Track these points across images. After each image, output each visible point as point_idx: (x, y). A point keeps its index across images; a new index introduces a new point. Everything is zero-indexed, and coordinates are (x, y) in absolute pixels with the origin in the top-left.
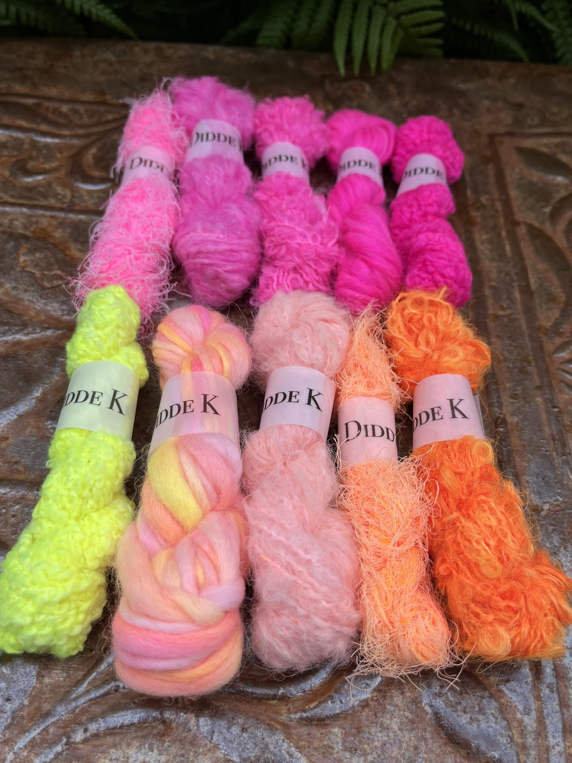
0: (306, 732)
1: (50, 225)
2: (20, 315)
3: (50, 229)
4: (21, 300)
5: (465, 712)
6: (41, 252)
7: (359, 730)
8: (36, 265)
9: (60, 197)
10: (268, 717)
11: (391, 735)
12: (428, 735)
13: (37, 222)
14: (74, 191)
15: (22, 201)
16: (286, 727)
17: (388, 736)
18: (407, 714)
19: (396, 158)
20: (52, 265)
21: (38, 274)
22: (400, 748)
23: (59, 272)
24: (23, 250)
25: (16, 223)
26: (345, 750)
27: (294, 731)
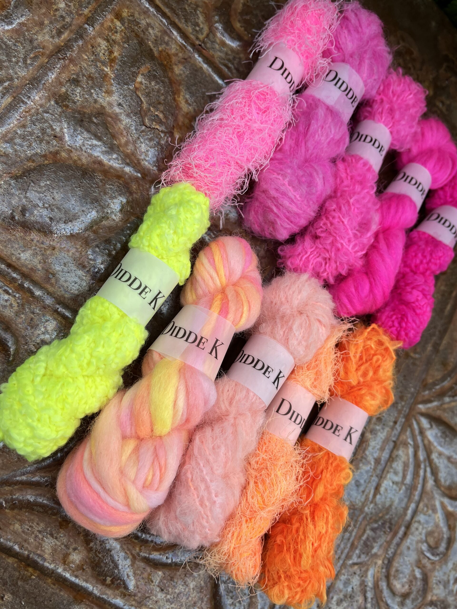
0: (144, 566)
1: (176, 55)
2: (113, 137)
3: (174, 59)
4: (120, 120)
5: (232, 598)
6: (157, 83)
7: (172, 579)
8: (148, 95)
9: (198, 28)
10: (128, 547)
11: (187, 590)
12: (205, 599)
13: (167, 44)
14: (212, 31)
15: (167, 11)
16: (134, 558)
17: (185, 589)
18: (202, 583)
19: (441, 193)
20: (160, 103)
21: (145, 106)
22: (188, 598)
23: (161, 116)
24: (144, 69)
25: (151, 30)
26: (158, 586)
27: (137, 562)
